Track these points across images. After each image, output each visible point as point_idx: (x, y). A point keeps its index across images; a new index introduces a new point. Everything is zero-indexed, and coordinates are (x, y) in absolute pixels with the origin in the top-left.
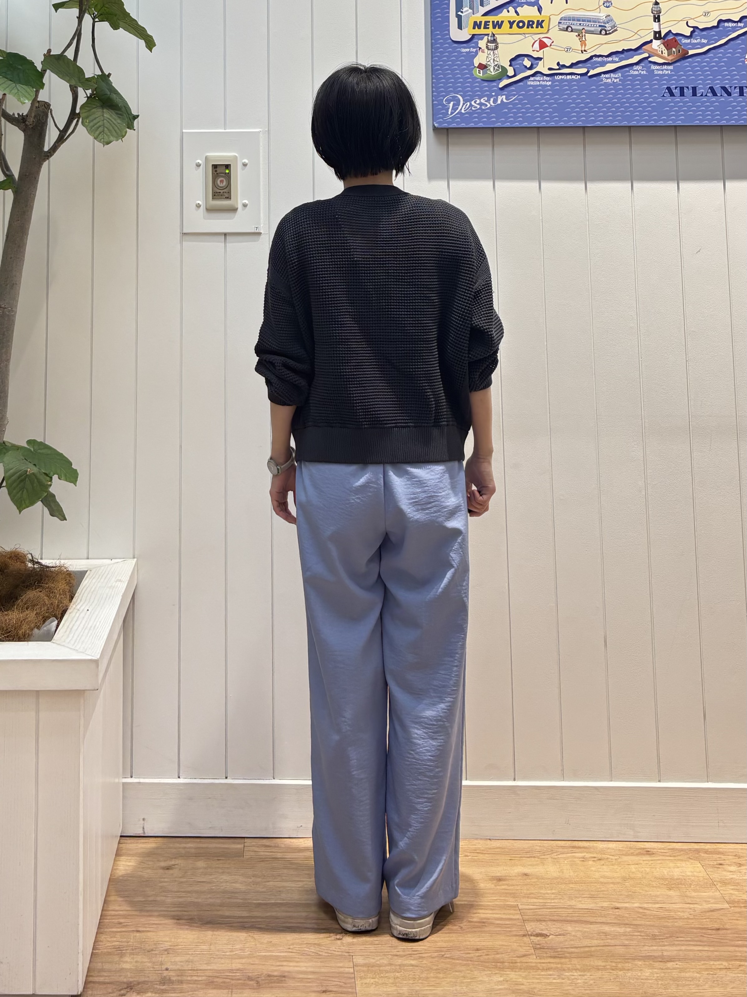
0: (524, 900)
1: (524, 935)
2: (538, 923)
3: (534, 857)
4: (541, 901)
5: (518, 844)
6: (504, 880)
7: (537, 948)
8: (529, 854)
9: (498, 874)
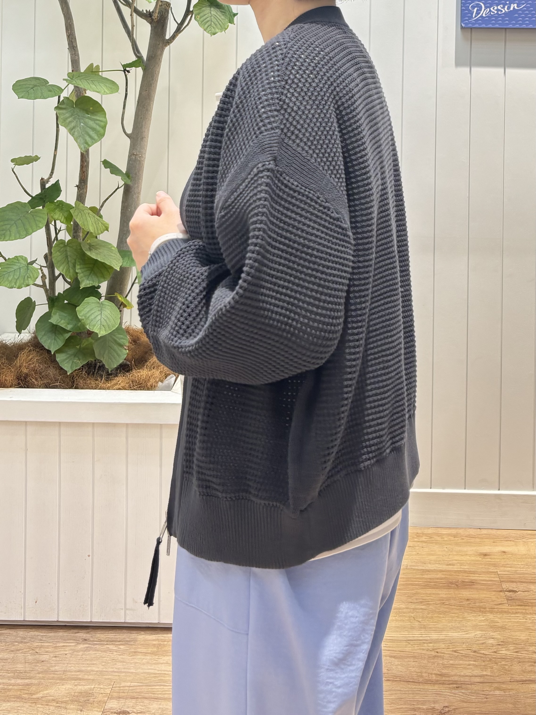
0: (502, 569)
1: (501, 591)
2: (511, 583)
3: (510, 541)
4: (514, 569)
5: (499, 532)
6: (489, 555)
7: (509, 599)
8: (507, 539)
9: (485, 551)
